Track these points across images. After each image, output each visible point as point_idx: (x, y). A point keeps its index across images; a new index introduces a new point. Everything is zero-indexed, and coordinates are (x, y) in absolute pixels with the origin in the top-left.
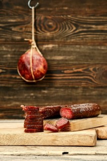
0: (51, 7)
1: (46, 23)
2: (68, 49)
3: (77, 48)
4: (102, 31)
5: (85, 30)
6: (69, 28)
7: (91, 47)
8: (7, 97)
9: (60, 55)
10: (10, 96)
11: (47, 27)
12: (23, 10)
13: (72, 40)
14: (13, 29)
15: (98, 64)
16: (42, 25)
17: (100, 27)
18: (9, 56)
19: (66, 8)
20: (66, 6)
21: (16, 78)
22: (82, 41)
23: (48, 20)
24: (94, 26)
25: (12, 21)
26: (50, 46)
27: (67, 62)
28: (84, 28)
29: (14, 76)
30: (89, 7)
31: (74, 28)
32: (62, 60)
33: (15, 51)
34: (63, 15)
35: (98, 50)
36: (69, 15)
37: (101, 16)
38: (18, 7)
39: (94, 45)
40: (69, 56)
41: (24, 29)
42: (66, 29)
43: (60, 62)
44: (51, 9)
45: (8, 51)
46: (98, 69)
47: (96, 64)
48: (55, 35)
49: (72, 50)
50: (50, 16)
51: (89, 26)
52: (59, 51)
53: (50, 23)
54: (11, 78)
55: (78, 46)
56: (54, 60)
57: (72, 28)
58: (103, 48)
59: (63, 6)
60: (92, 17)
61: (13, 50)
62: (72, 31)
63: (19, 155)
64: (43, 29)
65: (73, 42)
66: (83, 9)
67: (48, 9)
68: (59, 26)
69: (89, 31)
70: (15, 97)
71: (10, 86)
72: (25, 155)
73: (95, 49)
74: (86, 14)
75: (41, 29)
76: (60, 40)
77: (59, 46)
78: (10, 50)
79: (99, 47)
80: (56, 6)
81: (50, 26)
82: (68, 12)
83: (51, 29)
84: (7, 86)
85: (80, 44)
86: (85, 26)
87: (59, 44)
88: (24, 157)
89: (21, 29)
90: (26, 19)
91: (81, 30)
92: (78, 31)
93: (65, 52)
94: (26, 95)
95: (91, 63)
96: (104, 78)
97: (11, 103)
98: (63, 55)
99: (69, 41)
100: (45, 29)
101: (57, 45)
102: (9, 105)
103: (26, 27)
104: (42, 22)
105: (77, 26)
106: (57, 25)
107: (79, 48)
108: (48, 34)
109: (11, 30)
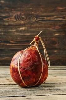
0: (23, 8)
1: (21, 17)
2: (33, 30)
3: (37, 29)
4: (50, 20)
5: (41, 20)
6: (33, 19)
7: (44, 29)
8: (2, 55)
9: (29, 33)
10: (3, 54)
11: (21, 18)
12: (9, 10)
13: (35, 25)
14: (4, 20)
15: (48, 37)
16: (19, 17)
17: (48, 18)
18: (2, 33)
19: (31, 8)
20: (31, 7)
21: (6, 45)
22: (39, 26)
23: (22, 15)
24: (45, 18)
25: (4, 15)
26: (23, 28)
27: (32, 37)
28: (40, 19)
29: (5, 44)
30: (43, 8)
31: (35, 19)
32: (30, 35)
33: (5, 31)
34: (30, 12)
35: (48, 30)
36: (33, 12)
37: (49, 12)
38: (6, 8)
39: (45, 28)
40: (33, 33)
41: (10, 19)
42: (31, 19)
43: (29, 37)
44: (23, 9)
45: (2, 31)
46: (48, 40)
47: (47, 37)
48: (26, 23)
49: (35, 30)
50: (23, 12)
51: (43, 18)
52: (28, 31)
53: (23, 17)
54: (4, 45)
55: (37, 28)
56: (25, 36)
57: (34, 19)
58: (50, 29)
59: (29, 7)
60: (44, 13)
61: (5, 30)
62: (34, 20)
63: (4, 85)
64: (19, 19)
65: (35, 26)
66: (40, 9)
67: (22, 9)
68: (27, 18)
69: (43, 20)
70: (6, 54)
71: (3, 49)
72: (7, 84)
73: (46, 30)
74: (41, 11)
75: (18, 19)
76: (28, 25)
77: (28, 28)
78: (3, 30)
79: (48, 29)
80: (26, 7)
81: (23, 18)
82: (32, 10)
83: (23, 20)
84: (2, 49)
85: (38, 27)
86: (41, 17)
87: (28, 27)
88: (6, 86)
89: (8, 19)
90: (11, 15)
91: (39, 20)
92: (37, 20)
93: (31, 31)
94: (11, 53)
95: (44, 37)
96: (51, 44)
97: (4, 58)
98: (30, 33)
99: (33, 25)
100: (21, 19)
101: (27, 28)
102: (3, 59)
103: (11, 19)
104: (19, 16)
105: (37, 18)
106: (26, 17)
107: (38, 29)
108: (22, 22)
109: (3, 20)
